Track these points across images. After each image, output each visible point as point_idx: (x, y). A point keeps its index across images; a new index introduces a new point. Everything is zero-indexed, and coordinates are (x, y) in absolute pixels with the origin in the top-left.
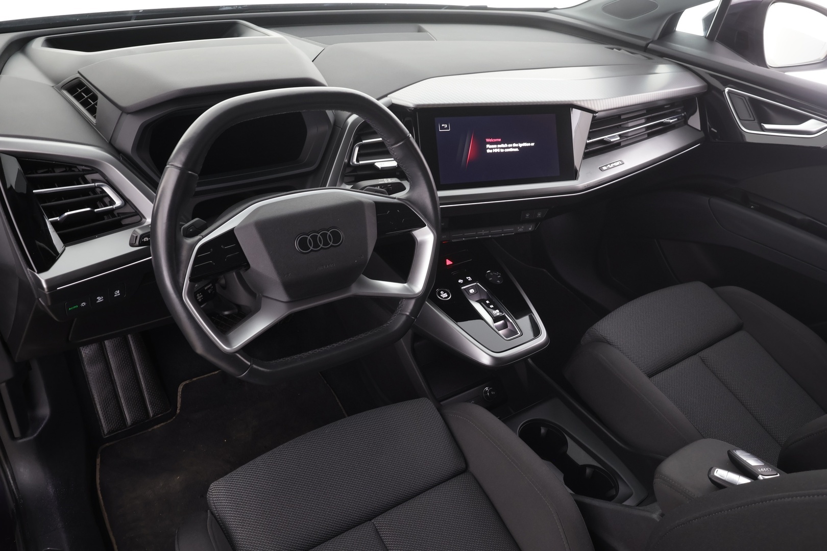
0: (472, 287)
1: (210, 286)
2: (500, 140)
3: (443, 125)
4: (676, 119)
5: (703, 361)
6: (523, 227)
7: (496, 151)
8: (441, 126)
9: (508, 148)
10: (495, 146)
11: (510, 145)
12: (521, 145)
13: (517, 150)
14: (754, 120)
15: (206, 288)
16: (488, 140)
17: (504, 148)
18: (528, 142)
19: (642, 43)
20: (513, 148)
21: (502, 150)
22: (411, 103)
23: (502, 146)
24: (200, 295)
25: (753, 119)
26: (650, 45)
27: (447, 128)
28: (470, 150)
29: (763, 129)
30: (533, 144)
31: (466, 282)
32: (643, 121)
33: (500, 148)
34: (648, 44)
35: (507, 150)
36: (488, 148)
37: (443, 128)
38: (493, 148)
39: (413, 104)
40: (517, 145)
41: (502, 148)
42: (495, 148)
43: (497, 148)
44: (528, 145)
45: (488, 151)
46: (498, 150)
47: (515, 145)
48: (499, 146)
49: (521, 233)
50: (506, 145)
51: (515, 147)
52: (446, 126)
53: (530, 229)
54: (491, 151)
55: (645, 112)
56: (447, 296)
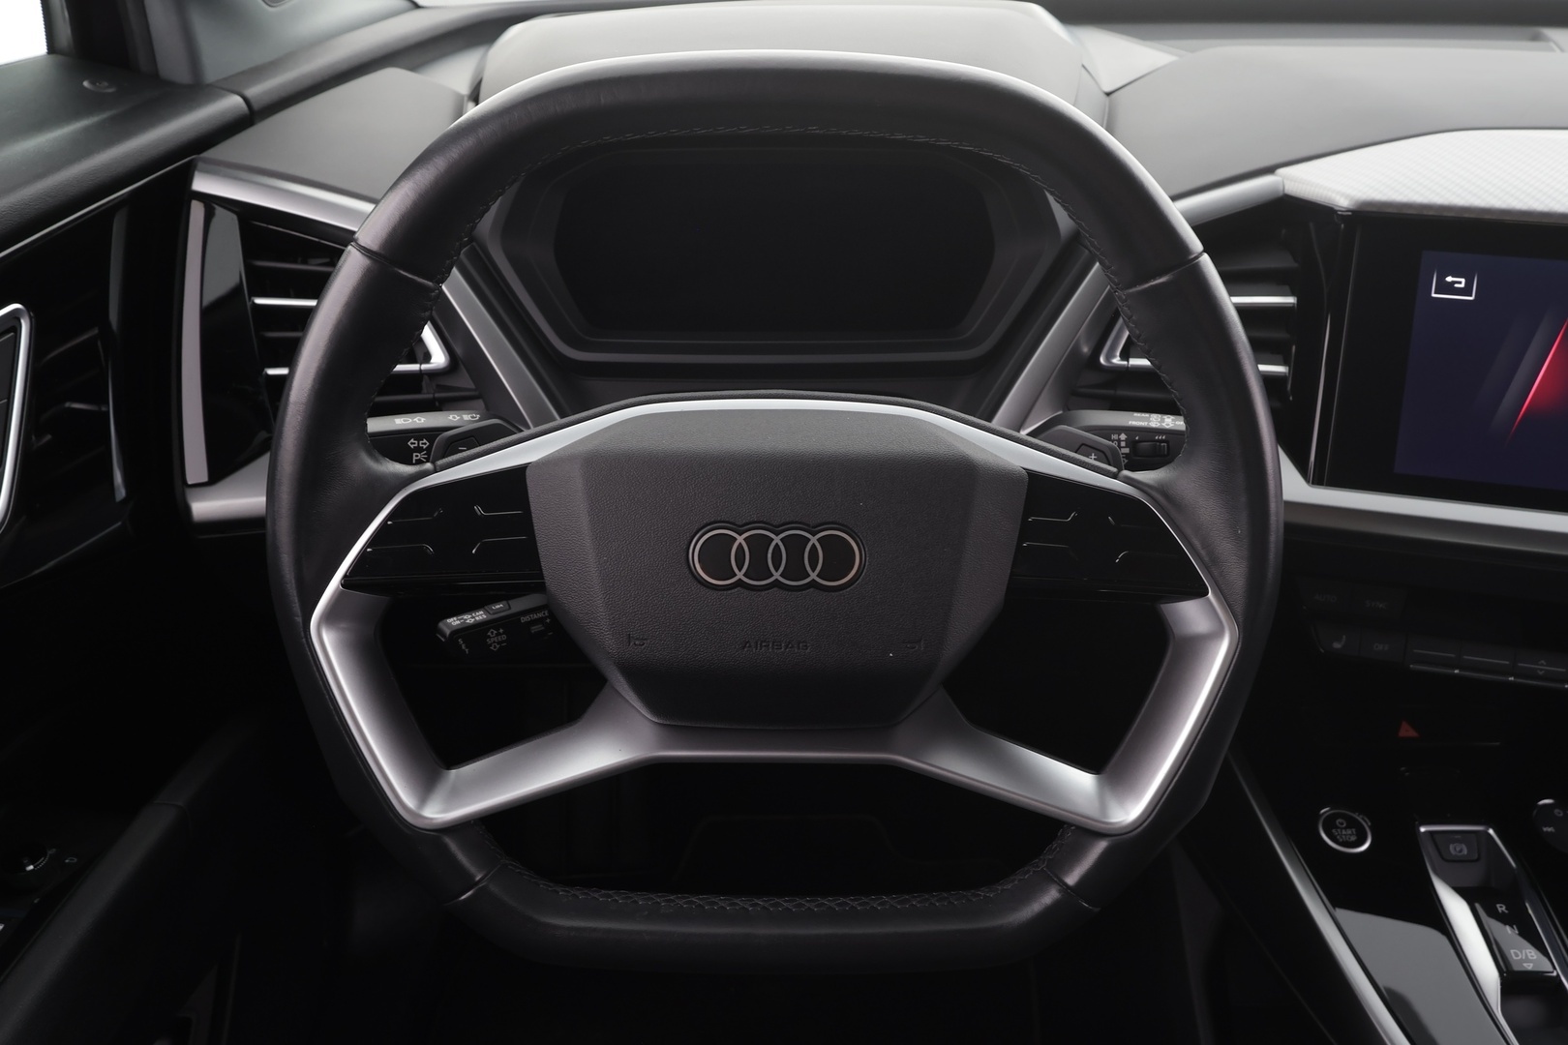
0: (1462, 836)
1: (540, 615)
3: (1449, 279)
8: (1442, 281)
15: (524, 619)
22: (1342, 194)
24: (498, 634)
27: (1466, 291)
39: (1347, 196)
52: (1462, 283)
56: (1353, 838)
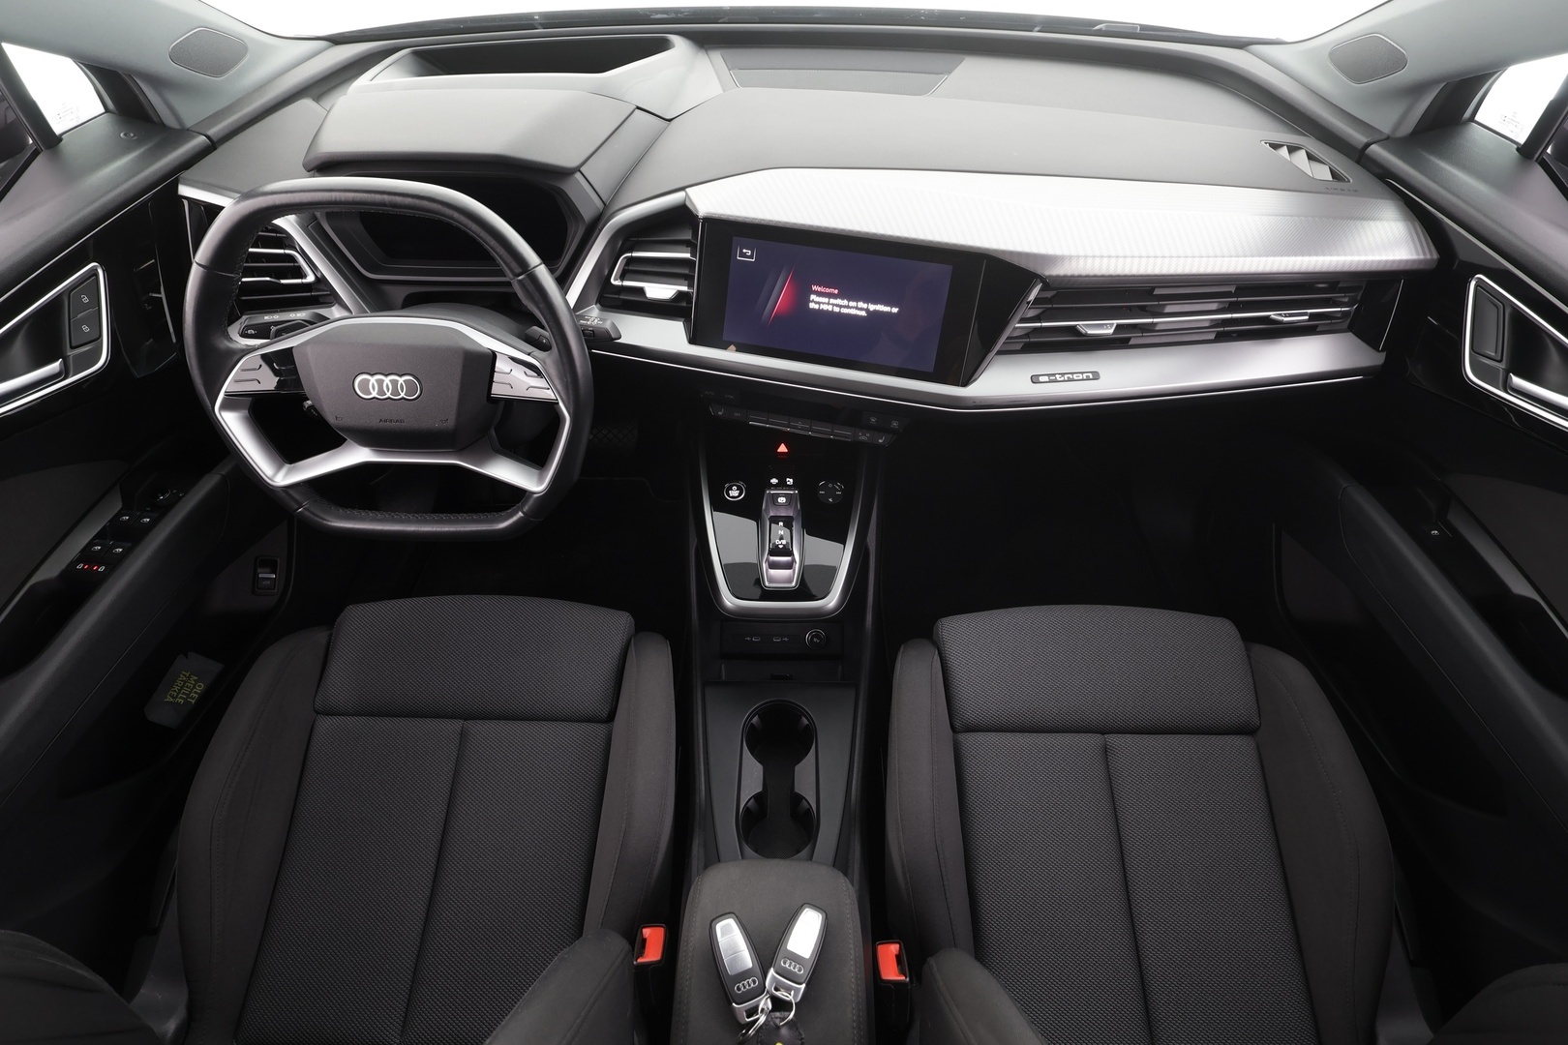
0: (785, 495)
2: (836, 291)
3: (744, 251)
4: (1307, 317)
5: (1106, 750)
6: (868, 435)
7: (825, 307)
8: (741, 251)
9: (848, 307)
10: (826, 300)
11: (852, 304)
12: (872, 307)
13: (863, 313)
14: (1500, 361)
16: (814, 288)
17: (841, 306)
18: (886, 305)
19: (1359, 138)
20: (857, 309)
21: (836, 309)
23: (839, 301)
25: (1499, 358)
26: (1373, 147)
27: (751, 257)
28: (780, 298)
29: (1507, 387)
30: (895, 310)
31: (782, 485)
32: (1214, 306)
33: (833, 305)
34: (1368, 145)
35: (845, 311)
36: (813, 301)
37: (743, 255)
38: (820, 302)
40: (865, 306)
41: (837, 305)
42: (823, 303)
43: (828, 304)
44: (887, 309)
45: (812, 305)
46: (830, 308)
47: (861, 304)
48: (832, 301)
49: (862, 443)
50: (845, 302)
51: (861, 309)
52: (749, 253)
53: (880, 441)
54: (816, 307)
55: (1232, 289)
56: (738, 495)
